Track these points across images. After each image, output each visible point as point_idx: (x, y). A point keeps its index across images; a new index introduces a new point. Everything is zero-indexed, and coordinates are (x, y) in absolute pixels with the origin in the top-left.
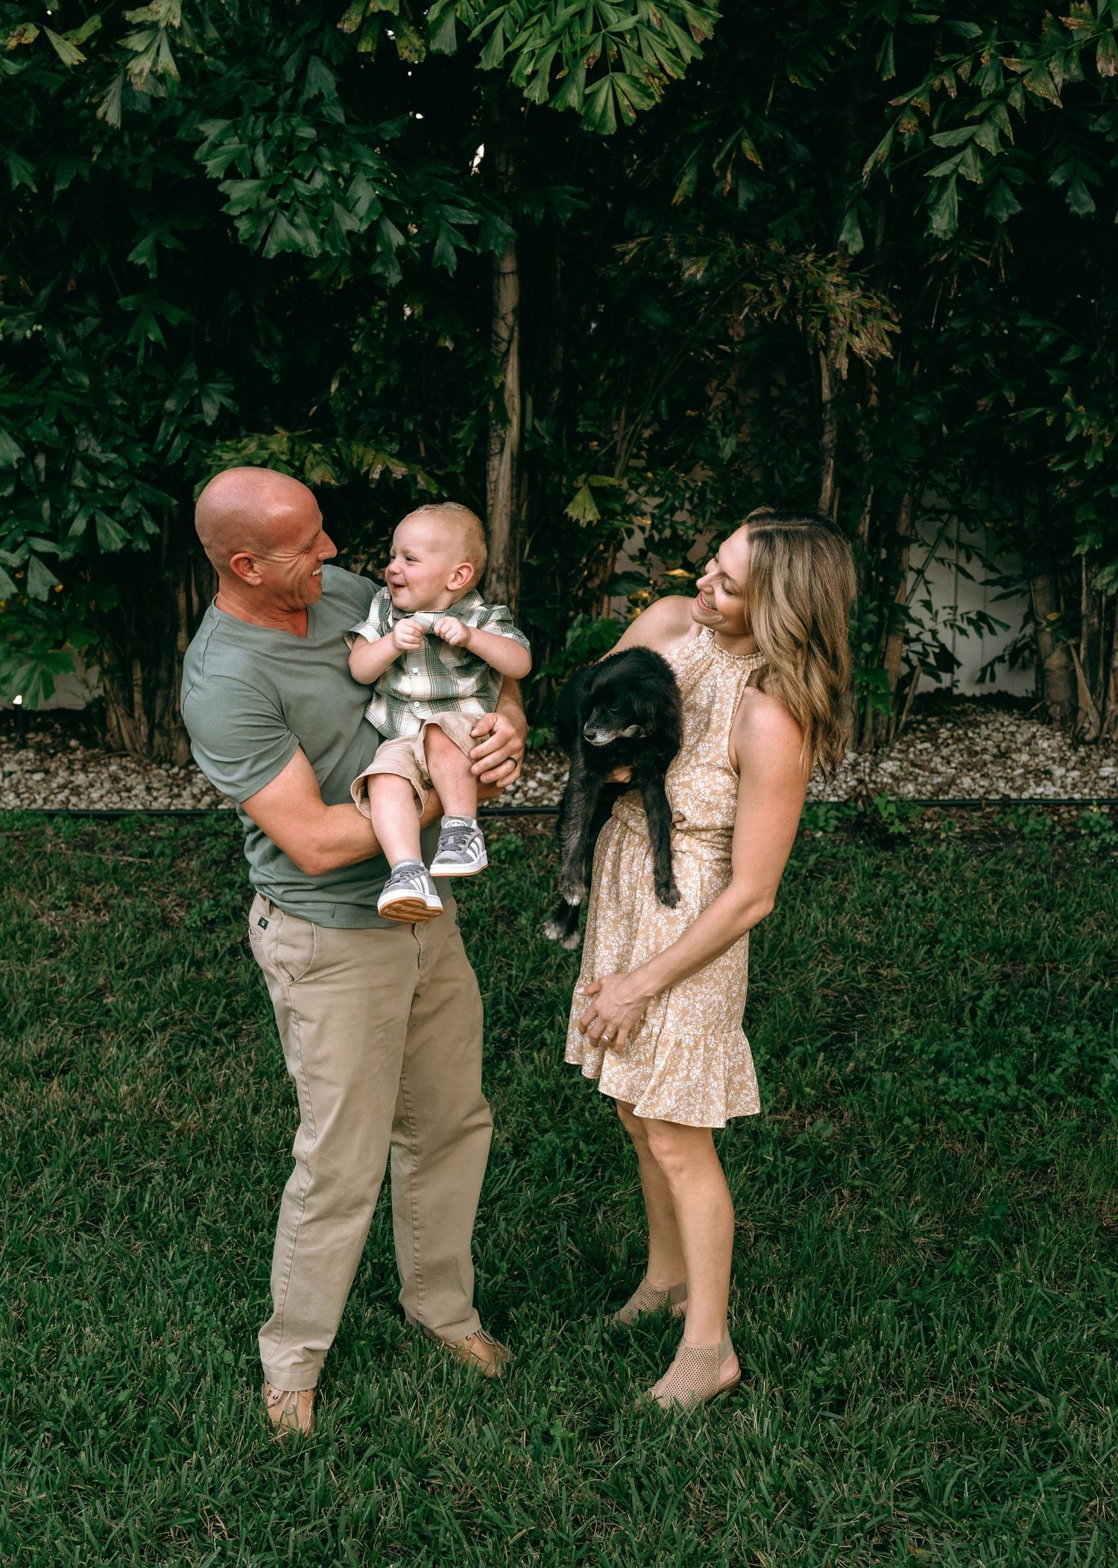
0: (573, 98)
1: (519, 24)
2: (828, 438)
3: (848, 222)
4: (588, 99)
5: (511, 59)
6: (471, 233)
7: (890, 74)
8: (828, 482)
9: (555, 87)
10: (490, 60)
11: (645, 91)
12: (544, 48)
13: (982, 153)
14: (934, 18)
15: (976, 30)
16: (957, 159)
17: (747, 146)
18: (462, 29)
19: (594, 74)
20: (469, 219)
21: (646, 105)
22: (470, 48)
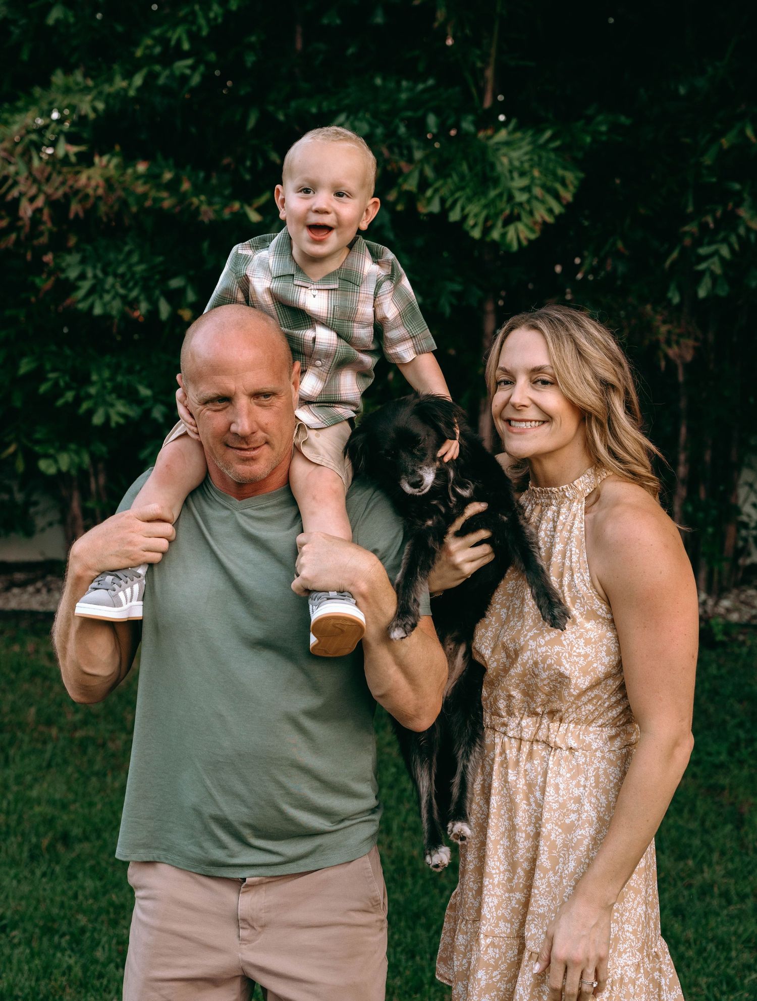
0: (495, 235)
1: (469, 200)
2: (683, 404)
3: (673, 287)
4: (504, 235)
5: (464, 218)
6: (459, 296)
7: (690, 209)
8: (683, 430)
9: (486, 230)
10: (455, 216)
11: (532, 230)
12: (480, 213)
13: (722, 259)
14: (714, 180)
15: (737, 186)
16: (710, 261)
17: (620, 245)
18: (443, 201)
19: (508, 222)
20: (457, 287)
21: (533, 236)
22: (445, 211)
